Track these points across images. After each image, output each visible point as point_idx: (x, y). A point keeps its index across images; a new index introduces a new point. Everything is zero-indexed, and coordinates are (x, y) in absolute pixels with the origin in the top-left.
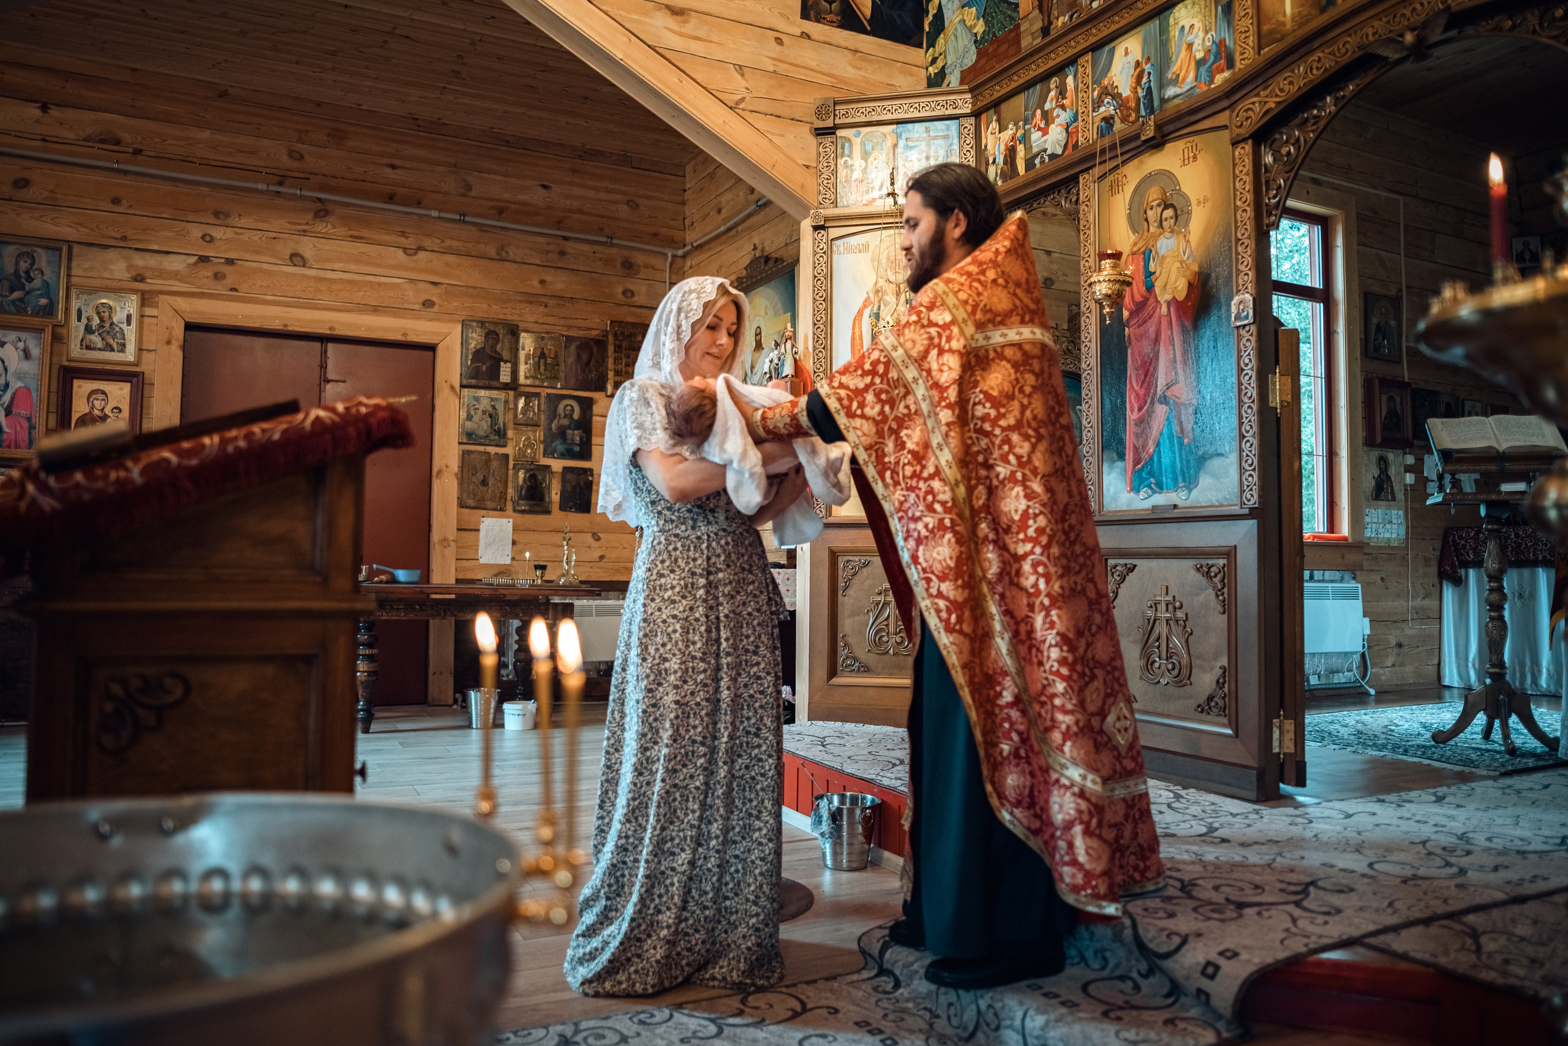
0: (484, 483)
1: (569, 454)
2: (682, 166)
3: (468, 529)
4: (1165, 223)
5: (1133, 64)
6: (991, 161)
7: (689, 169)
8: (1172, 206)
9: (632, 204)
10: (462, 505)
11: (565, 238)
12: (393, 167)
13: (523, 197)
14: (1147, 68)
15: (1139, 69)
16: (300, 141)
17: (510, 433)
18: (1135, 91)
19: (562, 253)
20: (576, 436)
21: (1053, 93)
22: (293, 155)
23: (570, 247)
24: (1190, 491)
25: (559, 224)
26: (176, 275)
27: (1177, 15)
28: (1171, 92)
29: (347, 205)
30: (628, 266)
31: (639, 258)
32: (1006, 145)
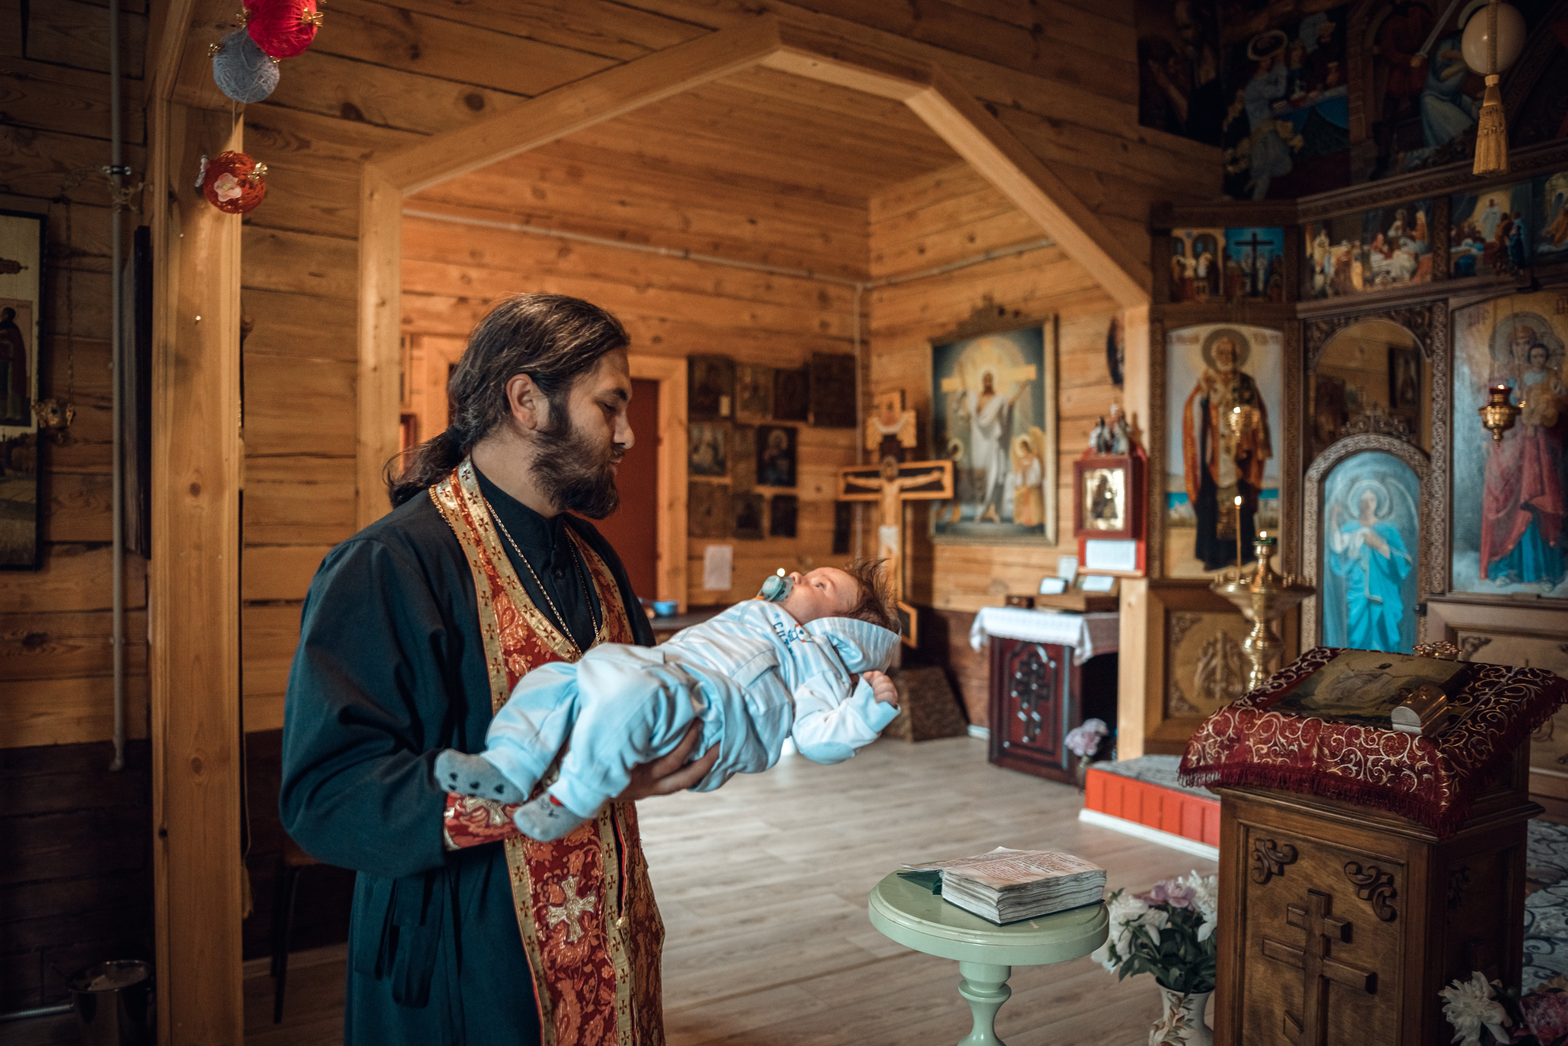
0: (709, 512)
1: (779, 482)
2: (865, 199)
3: (694, 558)
4: (1533, 359)
5: (1499, 216)
6: (1318, 269)
7: (874, 203)
8: (1542, 346)
9: (826, 237)
10: (690, 534)
11: (771, 273)
12: (623, 203)
13: (735, 232)
14: (1517, 222)
15: (1506, 222)
16: (543, 178)
17: (729, 464)
18: (1501, 239)
19: (769, 287)
20: (783, 464)
21: (1398, 223)
22: (539, 194)
23: (776, 281)
24: (1554, 585)
25: (765, 259)
26: (438, 316)
27: (1554, 182)
28: (1544, 248)
29: (585, 243)
30: (824, 299)
31: (832, 291)
32: (1338, 260)
